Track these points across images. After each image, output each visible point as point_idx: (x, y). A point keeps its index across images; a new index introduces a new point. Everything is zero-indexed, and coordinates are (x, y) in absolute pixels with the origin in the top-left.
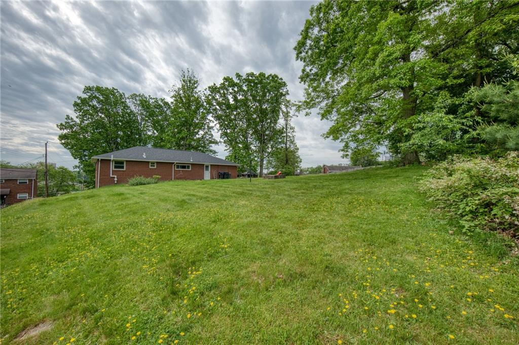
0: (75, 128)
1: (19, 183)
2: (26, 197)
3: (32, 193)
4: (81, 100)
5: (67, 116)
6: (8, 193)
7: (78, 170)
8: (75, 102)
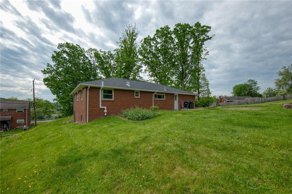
0: (53, 73)
1: (18, 112)
2: (23, 122)
3: (26, 119)
4: (57, 54)
5: (48, 64)
6: (10, 119)
7: (56, 102)
8: (53, 55)
